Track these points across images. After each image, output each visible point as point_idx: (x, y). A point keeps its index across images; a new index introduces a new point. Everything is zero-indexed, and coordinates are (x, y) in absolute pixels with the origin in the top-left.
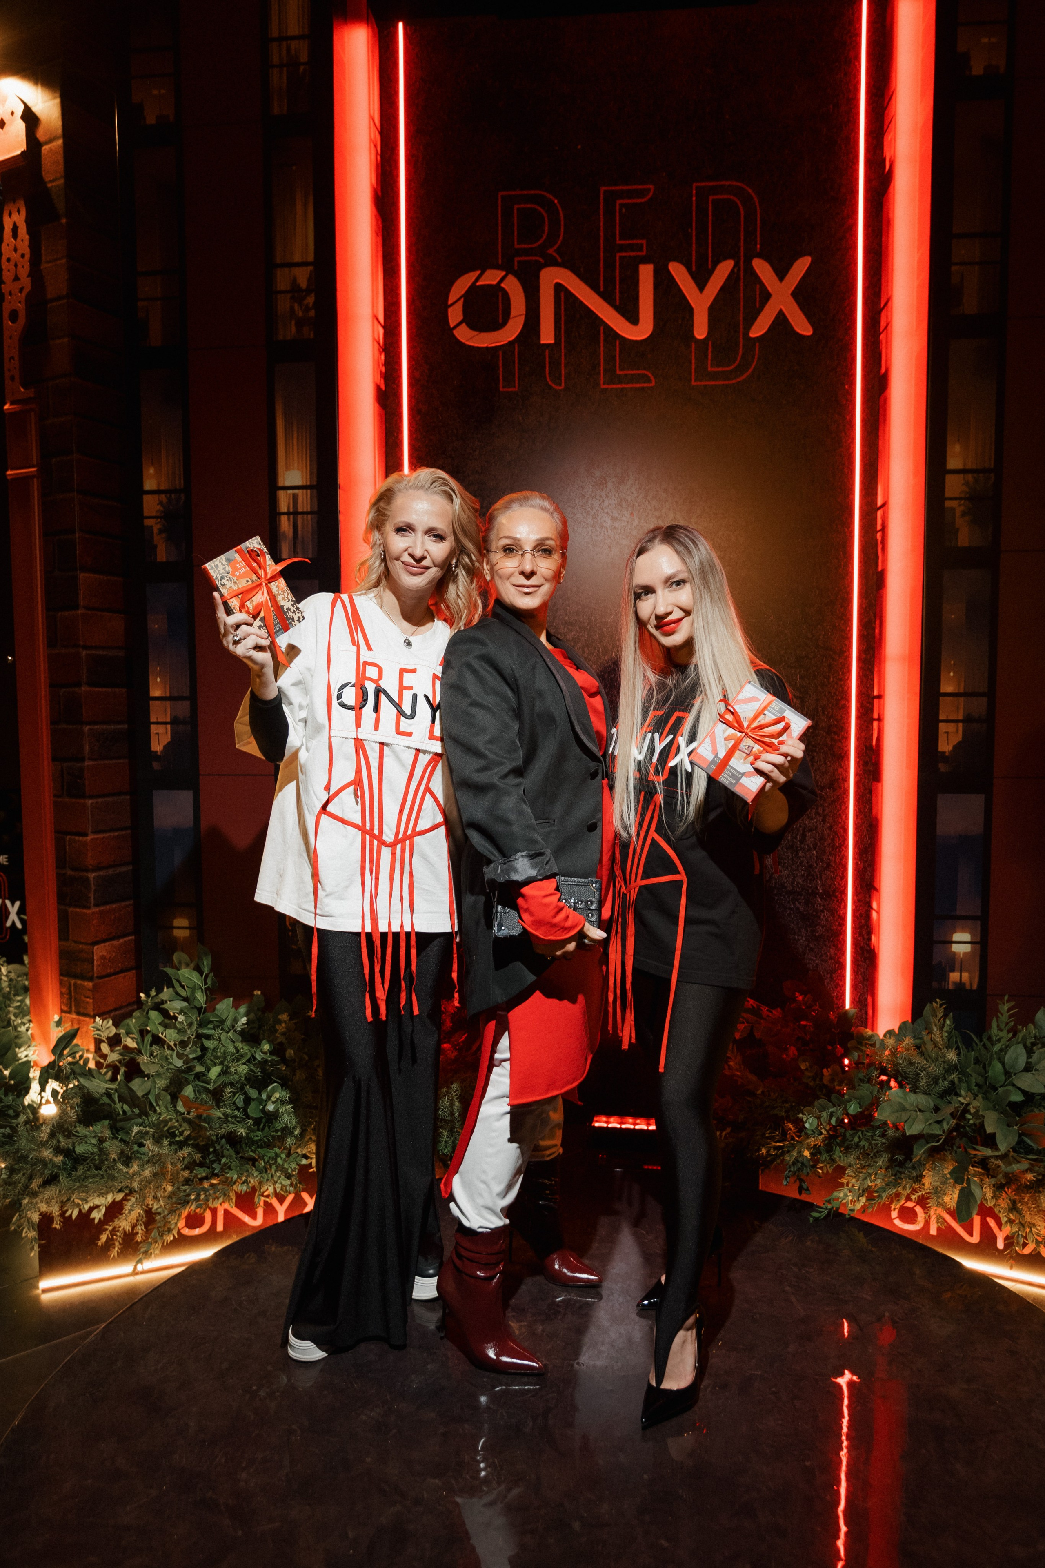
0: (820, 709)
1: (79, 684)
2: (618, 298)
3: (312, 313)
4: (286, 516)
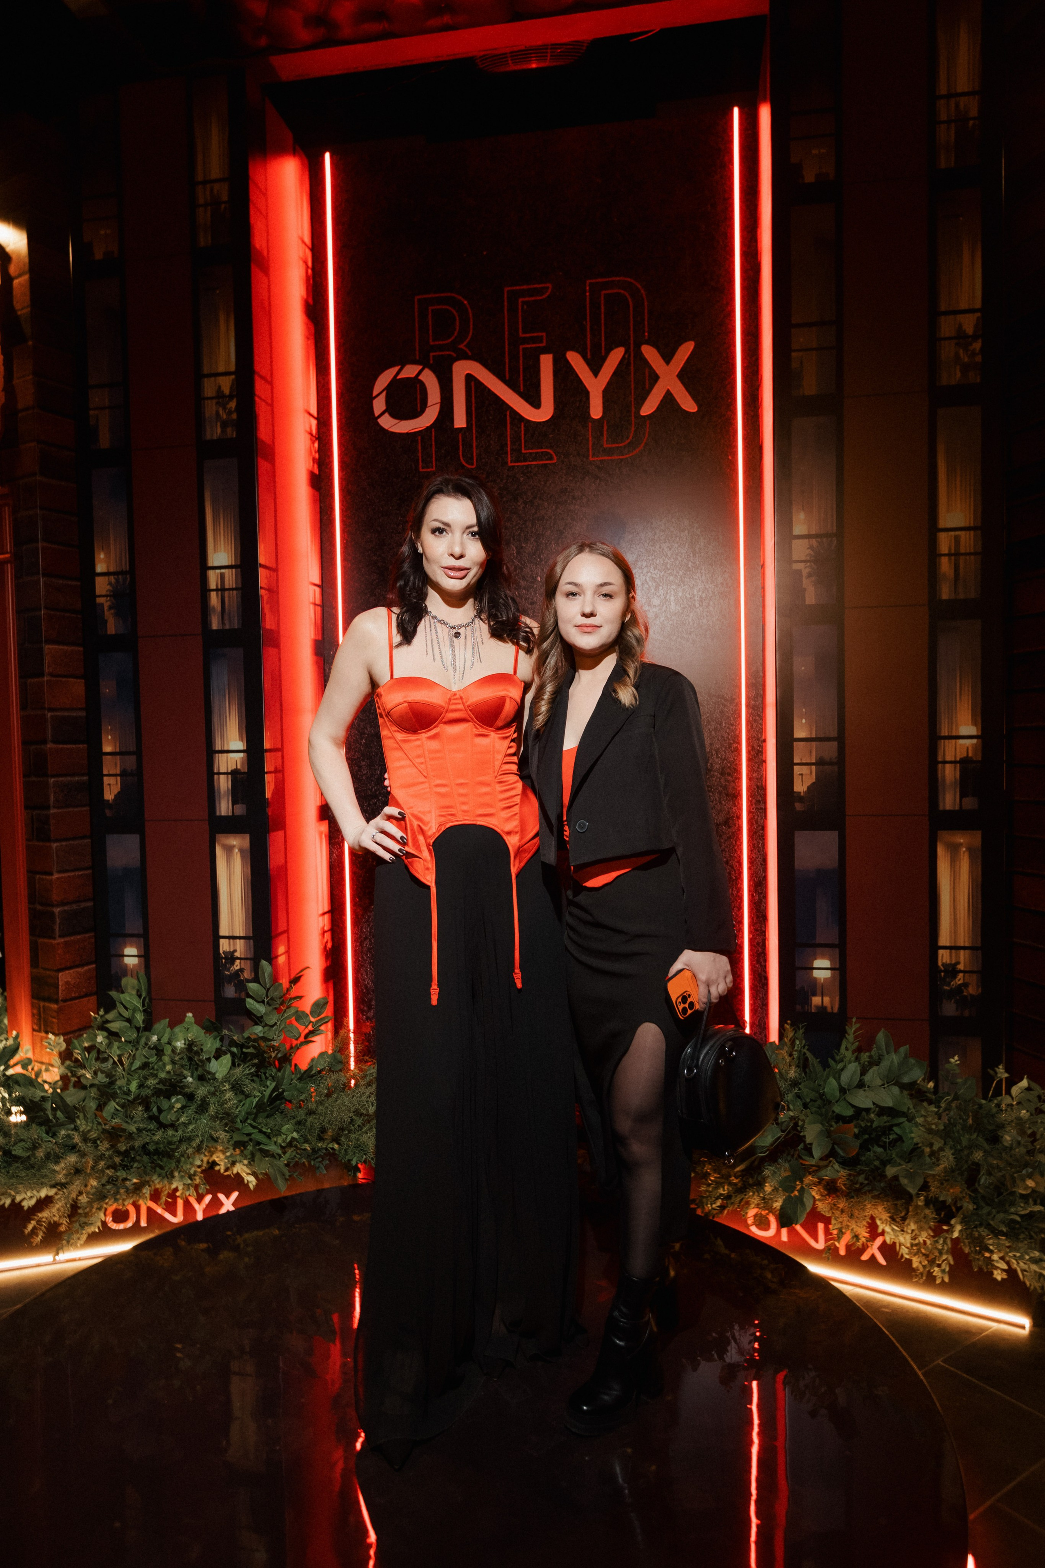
0: (714, 752)
1: (45, 742)
2: (522, 387)
3: (234, 416)
4: (215, 592)
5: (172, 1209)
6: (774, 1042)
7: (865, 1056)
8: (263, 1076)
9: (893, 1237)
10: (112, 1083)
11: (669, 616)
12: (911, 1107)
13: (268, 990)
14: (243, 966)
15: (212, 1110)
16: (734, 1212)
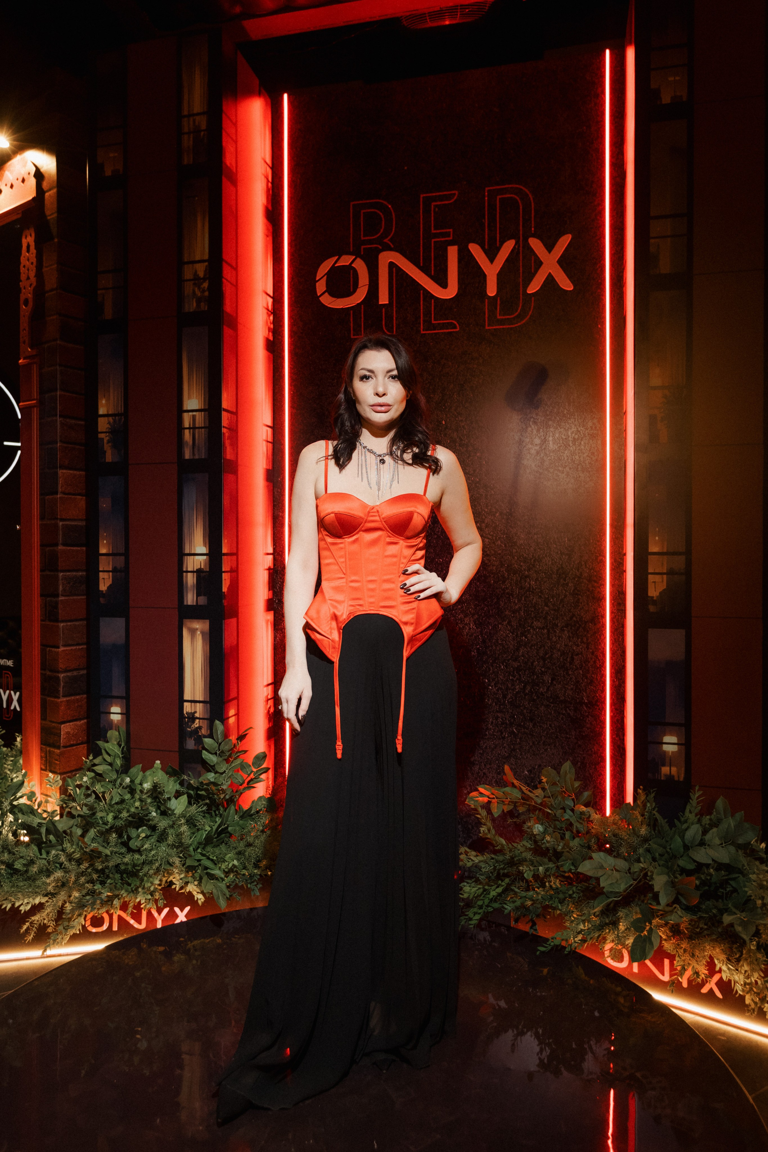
0: (583, 563)
1: (57, 545)
2: (433, 272)
3: (207, 294)
4: (188, 430)
5: (137, 918)
6: (629, 803)
7: (706, 820)
8: (213, 814)
9: (729, 975)
10: (94, 814)
11: (548, 453)
12: (746, 864)
13: (220, 744)
14: (201, 725)
15: (171, 839)
16: (593, 945)
